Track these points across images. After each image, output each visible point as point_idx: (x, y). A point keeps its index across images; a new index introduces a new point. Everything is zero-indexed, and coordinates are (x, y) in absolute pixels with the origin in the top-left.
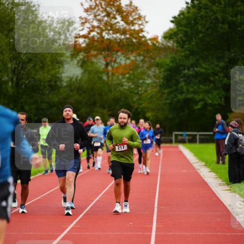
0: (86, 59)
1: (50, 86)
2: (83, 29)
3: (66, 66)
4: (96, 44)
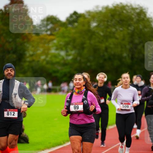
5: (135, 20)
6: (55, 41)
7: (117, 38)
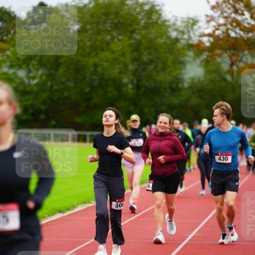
0: (210, 59)
1: (171, 88)
2: (207, 28)
3: (189, 66)
4: (221, 42)
5: (142, 22)
6: (8, 53)
7: (113, 52)
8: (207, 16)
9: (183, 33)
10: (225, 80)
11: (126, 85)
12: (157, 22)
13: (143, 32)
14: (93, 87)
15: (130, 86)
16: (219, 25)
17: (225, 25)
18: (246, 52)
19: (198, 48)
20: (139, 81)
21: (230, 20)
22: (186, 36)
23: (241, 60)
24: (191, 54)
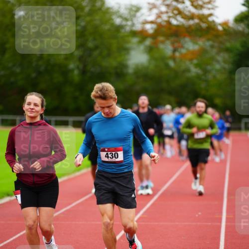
3: (133, 53)
5: (87, 9)
8: (149, 3)
9: (126, 20)
10: (167, 66)
11: (72, 71)
12: (100, 9)
13: (88, 19)
14: (40, 73)
15: (76, 72)
16: (162, 13)
17: (167, 12)
18: (187, 39)
19: (142, 35)
20: (85, 66)
21: (171, 8)
22: (129, 23)
23: (182, 47)
24: (135, 40)
